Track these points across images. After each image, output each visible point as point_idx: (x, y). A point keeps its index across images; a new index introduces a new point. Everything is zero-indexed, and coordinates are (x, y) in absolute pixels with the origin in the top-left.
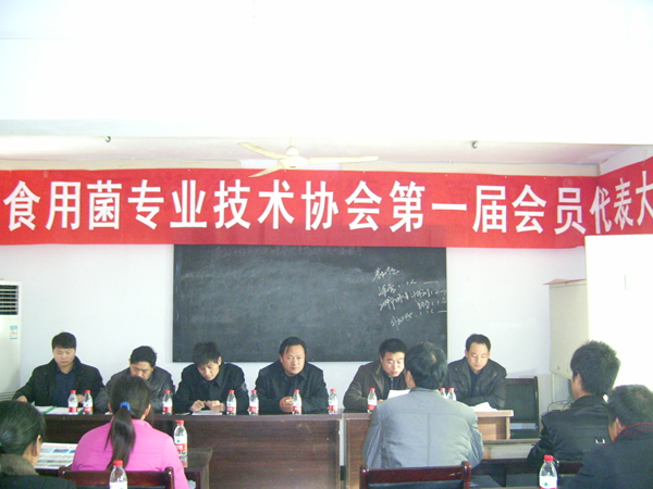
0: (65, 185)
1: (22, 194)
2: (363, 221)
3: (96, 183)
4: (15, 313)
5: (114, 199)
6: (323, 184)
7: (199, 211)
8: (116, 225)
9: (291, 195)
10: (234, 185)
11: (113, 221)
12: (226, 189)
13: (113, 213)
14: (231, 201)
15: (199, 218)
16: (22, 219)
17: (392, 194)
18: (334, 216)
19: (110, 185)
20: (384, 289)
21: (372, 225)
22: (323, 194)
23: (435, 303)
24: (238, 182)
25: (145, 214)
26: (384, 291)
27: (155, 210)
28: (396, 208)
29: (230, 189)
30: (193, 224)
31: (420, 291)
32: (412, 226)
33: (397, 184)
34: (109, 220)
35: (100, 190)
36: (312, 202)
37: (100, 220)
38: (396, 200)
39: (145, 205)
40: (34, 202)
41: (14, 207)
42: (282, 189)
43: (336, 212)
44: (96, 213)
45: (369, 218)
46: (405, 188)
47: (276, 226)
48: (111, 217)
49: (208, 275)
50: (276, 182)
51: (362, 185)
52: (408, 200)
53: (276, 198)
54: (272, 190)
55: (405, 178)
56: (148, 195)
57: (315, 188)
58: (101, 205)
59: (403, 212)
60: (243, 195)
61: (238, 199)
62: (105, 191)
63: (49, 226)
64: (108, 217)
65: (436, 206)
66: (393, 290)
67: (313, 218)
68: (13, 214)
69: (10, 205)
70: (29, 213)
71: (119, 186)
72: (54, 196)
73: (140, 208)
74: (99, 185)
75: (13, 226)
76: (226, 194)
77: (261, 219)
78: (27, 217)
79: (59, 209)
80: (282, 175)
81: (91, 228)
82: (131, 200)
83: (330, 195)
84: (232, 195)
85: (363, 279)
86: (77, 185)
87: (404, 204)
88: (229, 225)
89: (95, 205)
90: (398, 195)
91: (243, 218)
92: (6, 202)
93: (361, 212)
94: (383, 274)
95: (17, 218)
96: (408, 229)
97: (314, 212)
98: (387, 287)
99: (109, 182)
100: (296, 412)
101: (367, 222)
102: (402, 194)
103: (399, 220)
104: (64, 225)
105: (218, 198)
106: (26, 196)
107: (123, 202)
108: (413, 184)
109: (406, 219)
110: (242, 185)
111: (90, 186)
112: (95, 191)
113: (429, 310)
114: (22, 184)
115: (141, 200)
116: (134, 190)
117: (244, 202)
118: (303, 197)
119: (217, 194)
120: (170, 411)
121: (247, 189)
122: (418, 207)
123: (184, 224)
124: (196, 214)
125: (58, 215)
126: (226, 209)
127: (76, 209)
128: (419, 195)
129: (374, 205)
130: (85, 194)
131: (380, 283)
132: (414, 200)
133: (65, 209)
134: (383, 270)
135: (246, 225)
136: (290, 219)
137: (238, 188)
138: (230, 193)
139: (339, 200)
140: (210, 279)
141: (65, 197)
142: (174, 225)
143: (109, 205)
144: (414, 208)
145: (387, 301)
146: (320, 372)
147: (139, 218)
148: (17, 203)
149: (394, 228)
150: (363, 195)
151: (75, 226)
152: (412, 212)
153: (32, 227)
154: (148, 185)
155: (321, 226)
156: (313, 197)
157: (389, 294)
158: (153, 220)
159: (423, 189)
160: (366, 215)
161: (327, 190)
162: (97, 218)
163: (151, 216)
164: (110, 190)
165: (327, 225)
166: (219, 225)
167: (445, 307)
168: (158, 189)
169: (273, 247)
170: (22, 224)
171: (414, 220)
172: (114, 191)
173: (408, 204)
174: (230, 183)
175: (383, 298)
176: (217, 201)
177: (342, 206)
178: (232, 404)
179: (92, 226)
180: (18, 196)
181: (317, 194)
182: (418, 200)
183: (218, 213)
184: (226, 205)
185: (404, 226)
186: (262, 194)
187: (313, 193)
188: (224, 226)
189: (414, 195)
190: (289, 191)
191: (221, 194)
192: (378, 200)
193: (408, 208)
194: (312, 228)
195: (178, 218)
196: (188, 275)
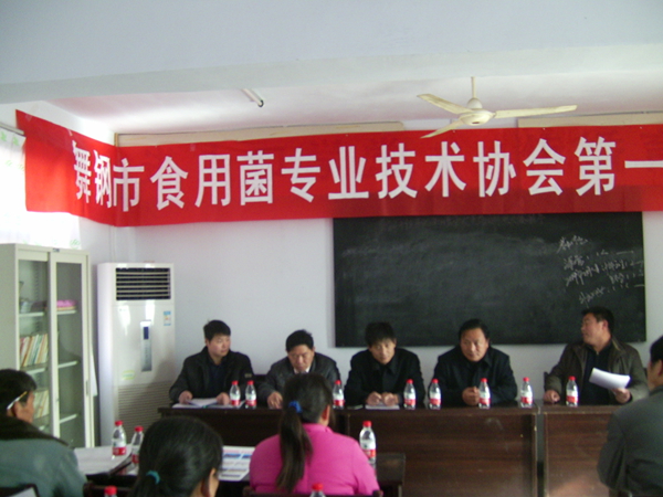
0: (214, 158)
1: (169, 170)
2: (545, 184)
3: (246, 154)
4: (168, 298)
5: (266, 171)
6: (497, 144)
7: (359, 180)
8: (269, 199)
9: (461, 158)
10: (397, 150)
11: (266, 194)
12: (388, 155)
13: (266, 186)
14: (394, 167)
15: (359, 188)
16: (170, 197)
17: (578, 153)
18: (511, 180)
19: (261, 156)
20: (570, 261)
21: (555, 188)
22: (497, 155)
23: (631, 276)
24: (401, 146)
25: (301, 186)
26: (571, 264)
27: (311, 181)
28: (583, 169)
29: (393, 154)
30: (353, 195)
31: (613, 262)
32: (602, 188)
33: (583, 140)
34: (261, 194)
35: (251, 162)
36: (486, 165)
37: (252, 195)
38: (582, 159)
39: (300, 175)
40: (182, 179)
41: (161, 184)
42: (451, 152)
43: (513, 175)
44: (248, 187)
45: (551, 181)
46: (593, 145)
47: (446, 193)
48: (264, 190)
49: (371, 251)
50: (444, 145)
51: (543, 144)
52: (596, 159)
53: (444, 163)
54: (439, 153)
55: (592, 133)
56: (303, 164)
57: (489, 149)
58: (252, 178)
59: (592, 172)
60: (408, 160)
61: (402, 166)
62: (256, 162)
63: (198, 203)
64: (260, 191)
65: (629, 164)
66: (581, 262)
67: (488, 183)
68: (161, 192)
69: (157, 182)
70: (177, 190)
71: (271, 157)
72: (203, 171)
73: (295, 180)
74: (250, 157)
75: (161, 205)
76: (389, 160)
77: (429, 187)
78: (175, 195)
79: (208, 184)
80: (451, 136)
81: (243, 203)
82: (285, 171)
83: (506, 156)
84: (395, 161)
85: (546, 250)
86: (226, 158)
87: (591, 163)
88: (393, 194)
89: (246, 178)
90: (584, 153)
91: (409, 186)
92: (153, 179)
93: (542, 174)
94: (569, 244)
95: (165, 196)
96: (598, 192)
97: (489, 177)
98: (573, 259)
99: (260, 152)
100: (484, 404)
101: (549, 185)
102: (589, 152)
103: (586, 181)
104: (214, 201)
105: (380, 165)
106: (173, 172)
107: (276, 173)
108: (601, 139)
109: (595, 180)
110: (406, 149)
111: (240, 158)
112: (246, 163)
113: (624, 284)
114: (168, 160)
115: (296, 171)
116: (288, 159)
117: (409, 168)
118: (475, 159)
119: (378, 160)
120: (341, 404)
121: (412, 154)
122: (608, 166)
123: (343, 195)
124: (357, 183)
125: (208, 191)
126: (389, 177)
127: (226, 184)
128: (609, 152)
129: (556, 166)
130: (235, 167)
131: (566, 254)
132: (603, 158)
133: (214, 184)
134: (569, 239)
135: (413, 193)
136: (461, 185)
137: (401, 153)
138: (393, 159)
139: (517, 161)
140: (374, 255)
141: (214, 171)
142: (332, 196)
143: (261, 177)
144: (603, 167)
145: (574, 275)
146: (506, 357)
147: (294, 190)
148: (165, 180)
149: (581, 191)
150: (543, 154)
151: (226, 202)
152: (602, 172)
153: (181, 205)
154: (302, 154)
155: (496, 192)
156: (487, 159)
157: (576, 267)
158: (309, 192)
159: (613, 144)
160: (548, 177)
161: (502, 151)
162: (249, 192)
163: (307, 188)
164: (261, 162)
165: (503, 191)
166: (382, 195)
167: (642, 280)
168: (313, 158)
169: (443, 217)
170: (171, 202)
171: (603, 182)
172: (266, 162)
173: (596, 163)
174: (393, 148)
175: (569, 272)
176: (379, 168)
177: (520, 168)
178: (412, 396)
179: (244, 201)
180: (165, 172)
181: (491, 156)
182: (608, 159)
183: (381, 181)
184: (389, 172)
185: (593, 188)
186: (429, 159)
187: (486, 155)
188: (388, 196)
189: (603, 152)
190: (459, 154)
191: (383, 160)
192: (561, 160)
193: (596, 167)
194: (486, 195)
195: (337, 189)
196: (349, 252)
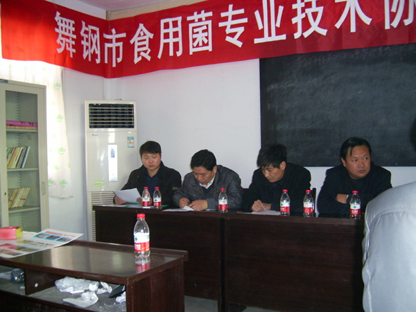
0: (170, 20)
1: (142, 34)
3: (193, 15)
4: (133, 127)
5: (207, 26)
7: (278, 25)
8: (210, 48)
11: (207, 45)
12: (302, 1)
13: (207, 38)
14: (308, 11)
16: (142, 54)
19: (203, 15)
25: (233, 35)
27: (241, 30)
30: (274, 38)
34: (204, 45)
35: (197, 20)
37: (198, 46)
39: (233, 26)
40: (150, 38)
41: (137, 44)
44: (194, 40)
47: (353, 29)
48: (206, 41)
49: (293, 85)
53: (352, 1)
56: (235, 17)
58: (198, 33)
60: (319, 3)
61: (314, 8)
62: (200, 20)
63: (159, 56)
64: (203, 42)
67: (393, 16)
68: (137, 50)
69: (134, 43)
70: (146, 48)
71: (210, 14)
72: (163, 31)
73: (228, 31)
74: (196, 17)
75: (137, 60)
76: (303, 5)
77: (338, 25)
78: (145, 52)
79: (167, 41)
81: (191, 53)
82: (221, 25)
84: (309, 5)
86: (179, 19)
88: (306, 34)
89: (193, 33)
91: (320, 26)
92: (132, 42)
95: (139, 53)
97: (394, 10)
99: (203, 12)
104: (171, 54)
105: (296, 10)
106: (145, 35)
107: (215, 27)
111: (189, 18)
112: (193, 21)
114: (141, 26)
115: (230, 22)
116: (223, 15)
117: (320, 10)
119: (294, 6)
123: (266, 39)
124: (276, 27)
125: (166, 45)
126: (303, 20)
127: (179, 39)
130: (185, 24)
133: (171, 40)
135: (323, 32)
136: (367, 20)
138: (306, 4)
140: (293, 88)
141: (171, 30)
142: (257, 41)
143: (204, 31)
146: (389, 174)
147: (228, 39)
148: (139, 41)
151: (179, 53)
153: (149, 58)
154: (234, 9)
155: (401, 23)
158: (239, 39)
162: (195, 44)
163: (237, 36)
164: (204, 19)
165: (407, 22)
166: (297, 36)
168: (242, 11)
169: (352, 51)
170: (143, 57)
172: (207, 19)
176: (294, 13)
179: (192, 51)
180: (139, 36)
183: (296, 24)
184: (303, 16)
188: (302, 36)
191: (298, 6)
194: (391, 26)
195: (261, 34)
196: (272, 87)
